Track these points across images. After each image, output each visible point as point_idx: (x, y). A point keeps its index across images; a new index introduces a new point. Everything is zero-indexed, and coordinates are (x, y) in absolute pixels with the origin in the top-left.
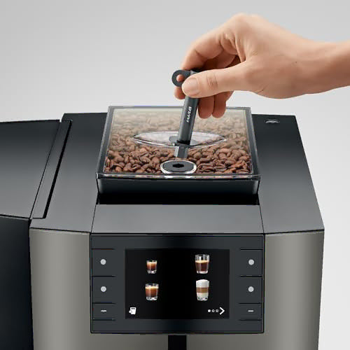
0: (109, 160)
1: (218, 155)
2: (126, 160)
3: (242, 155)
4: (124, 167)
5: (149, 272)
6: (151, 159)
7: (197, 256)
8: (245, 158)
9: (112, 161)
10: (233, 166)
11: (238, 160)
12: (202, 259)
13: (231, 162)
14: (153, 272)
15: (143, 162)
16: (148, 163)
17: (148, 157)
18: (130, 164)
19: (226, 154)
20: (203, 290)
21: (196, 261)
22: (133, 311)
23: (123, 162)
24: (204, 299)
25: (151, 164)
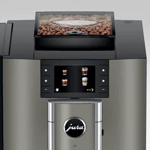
0: (39, 30)
1: (95, 28)
2: (48, 30)
3: (108, 27)
4: (47, 33)
5: (64, 74)
6: (61, 30)
7: (83, 68)
8: (109, 29)
9: (41, 30)
10: (102, 33)
11: (105, 30)
12: (85, 69)
13: (102, 31)
14: (65, 74)
15: (57, 31)
16: (59, 31)
17: (59, 28)
18: (50, 32)
19: (99, 27)
20: (85, 82)
21: (82, 70)
22: (57, 90)
23: (47, 31)
24: (85, 85)
25: (61, 32)
